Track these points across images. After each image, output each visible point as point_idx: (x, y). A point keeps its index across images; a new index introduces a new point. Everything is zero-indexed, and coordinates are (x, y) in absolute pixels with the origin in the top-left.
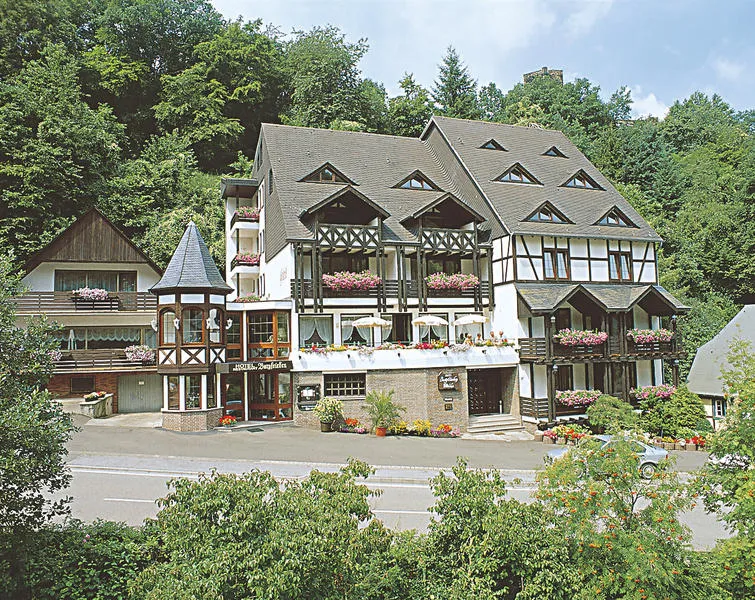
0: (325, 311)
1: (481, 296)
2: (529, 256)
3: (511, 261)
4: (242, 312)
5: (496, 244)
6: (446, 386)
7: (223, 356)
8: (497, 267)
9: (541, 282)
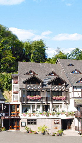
0: (28, 105)
1: (66, 101)
2: (77, 91)
3: (73, 92)
4: (9, 105)
5: (70, 88)
6: (56, 123)
7: (3, 115)
8: (70, 94)
9: (81, 98)
